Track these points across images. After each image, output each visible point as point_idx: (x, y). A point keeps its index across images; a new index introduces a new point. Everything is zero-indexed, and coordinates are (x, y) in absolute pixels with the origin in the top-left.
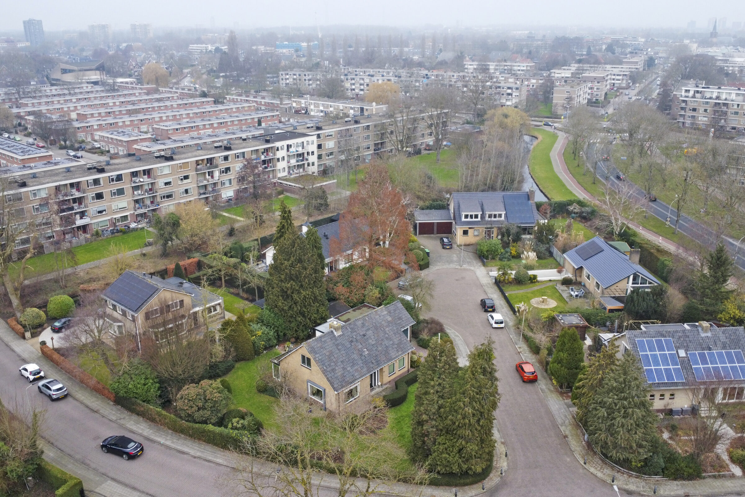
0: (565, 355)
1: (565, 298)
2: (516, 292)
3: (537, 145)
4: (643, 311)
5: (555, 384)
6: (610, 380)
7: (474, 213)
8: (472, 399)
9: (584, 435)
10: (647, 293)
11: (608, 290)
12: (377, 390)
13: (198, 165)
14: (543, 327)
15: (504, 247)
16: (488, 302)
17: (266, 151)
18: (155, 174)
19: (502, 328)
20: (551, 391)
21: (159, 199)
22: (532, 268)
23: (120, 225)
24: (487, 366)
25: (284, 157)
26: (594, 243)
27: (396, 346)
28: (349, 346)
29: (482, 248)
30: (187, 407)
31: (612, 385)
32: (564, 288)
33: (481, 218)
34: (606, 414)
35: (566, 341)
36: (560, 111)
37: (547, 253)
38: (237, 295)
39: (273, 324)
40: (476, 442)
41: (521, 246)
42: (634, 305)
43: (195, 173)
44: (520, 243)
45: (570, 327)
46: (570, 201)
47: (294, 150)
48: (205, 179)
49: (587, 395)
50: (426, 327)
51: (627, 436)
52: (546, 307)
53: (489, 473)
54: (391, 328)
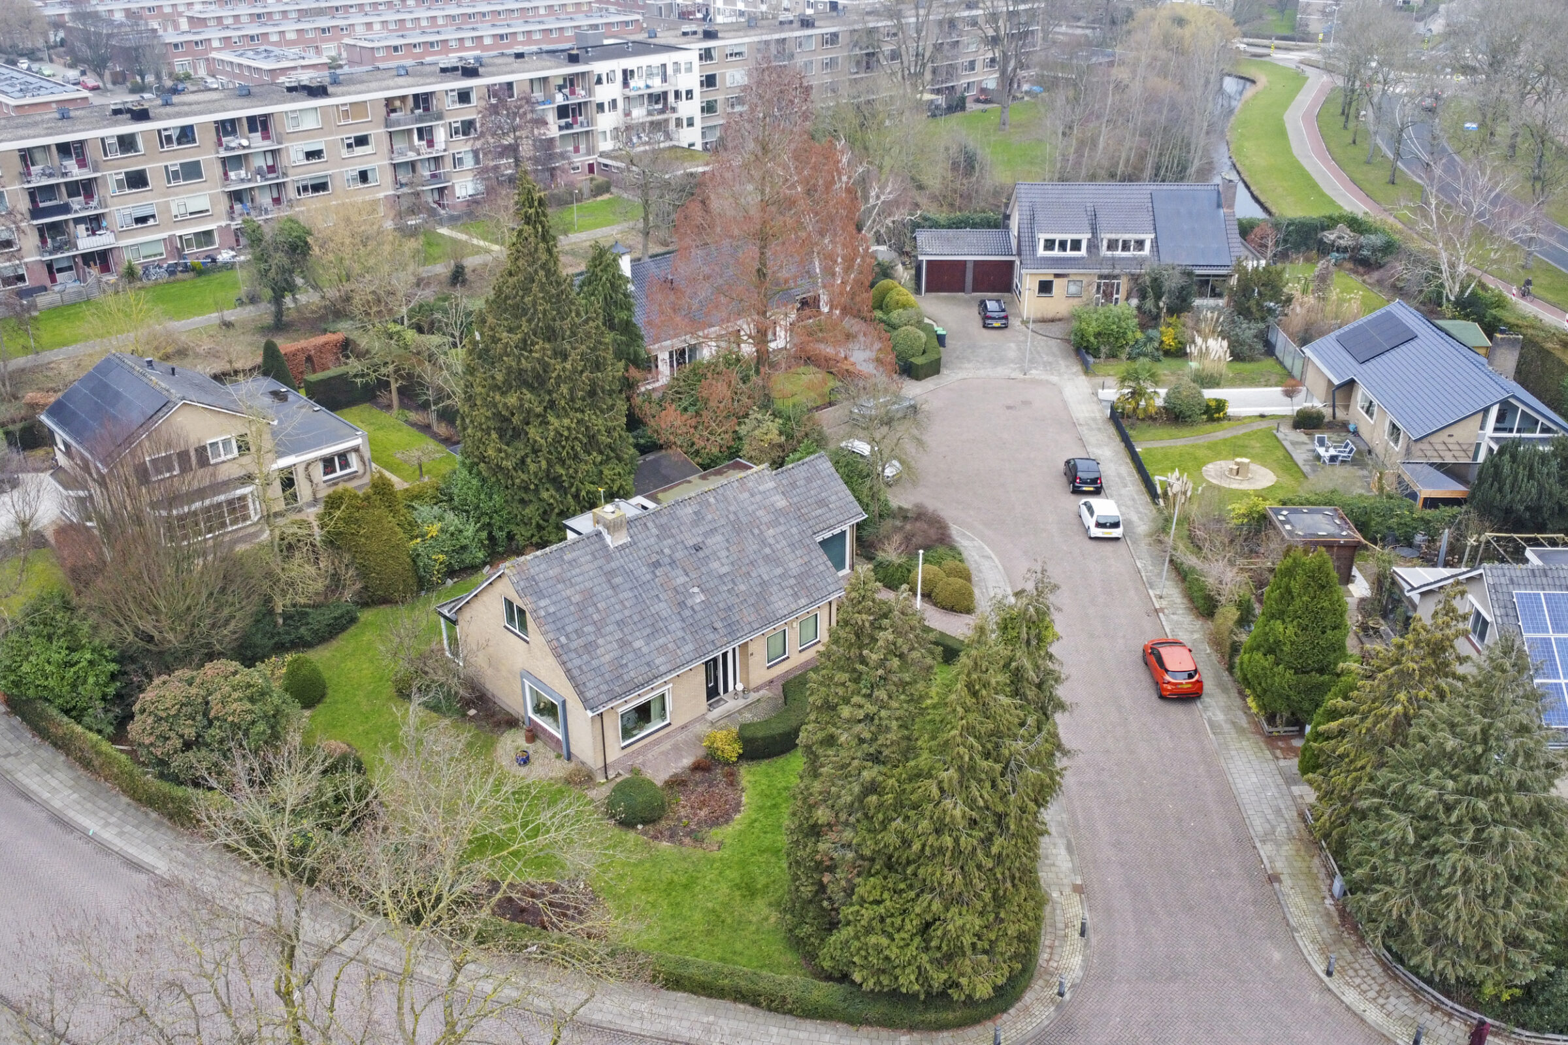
0: (1290, 631)
1: (1300, 463)
2: (1166, 443)
3: (1255, 97)
4: (1527, 508)
5: (1254, 710)
6: (1433, 726)
7: (1069, 237)
8: (968, 772)
9: (1331, 876)
10: (1544, 458)
11: (1424, 445)
12: (730, 704)
13: (394, 111)
14: (1232, 541)
15: (1143, 327)
16: (1081, 465)
17: (570, 82)
18: (280, 130)
19: (1117, 539)
20: (1241, 731)
21: (291, 193)
22: (1212, 381)
23: (195, 256)
24: (1028, 664)
25: (614, 101)
26: (1390, 316)
27: (793, 581)
28: (649, 577)
29: (1084, 325)
30: (152, 739)
31: (1441, 745)
32: (1300, 436)
33: (1089, 248)
34: (1411, 838)
35: (1295, 587)
36: (1315, 24)
37: (1260, 346)
38: (426, 428)
39: (477, 507)
40: (979, 905)
41: (1190, 323)
42: (1500, 490)
43: (382, 130)
44: (1187, 317)
45: (1313, 543)
46: (1330, 218)
47: (642, 84)
48: (412, 148)
49: (1351, 762)
50: (897, 529)
51: (1478, 910)
52: (1245, 486)
53: (1023, 991)
54: (782, 528)
